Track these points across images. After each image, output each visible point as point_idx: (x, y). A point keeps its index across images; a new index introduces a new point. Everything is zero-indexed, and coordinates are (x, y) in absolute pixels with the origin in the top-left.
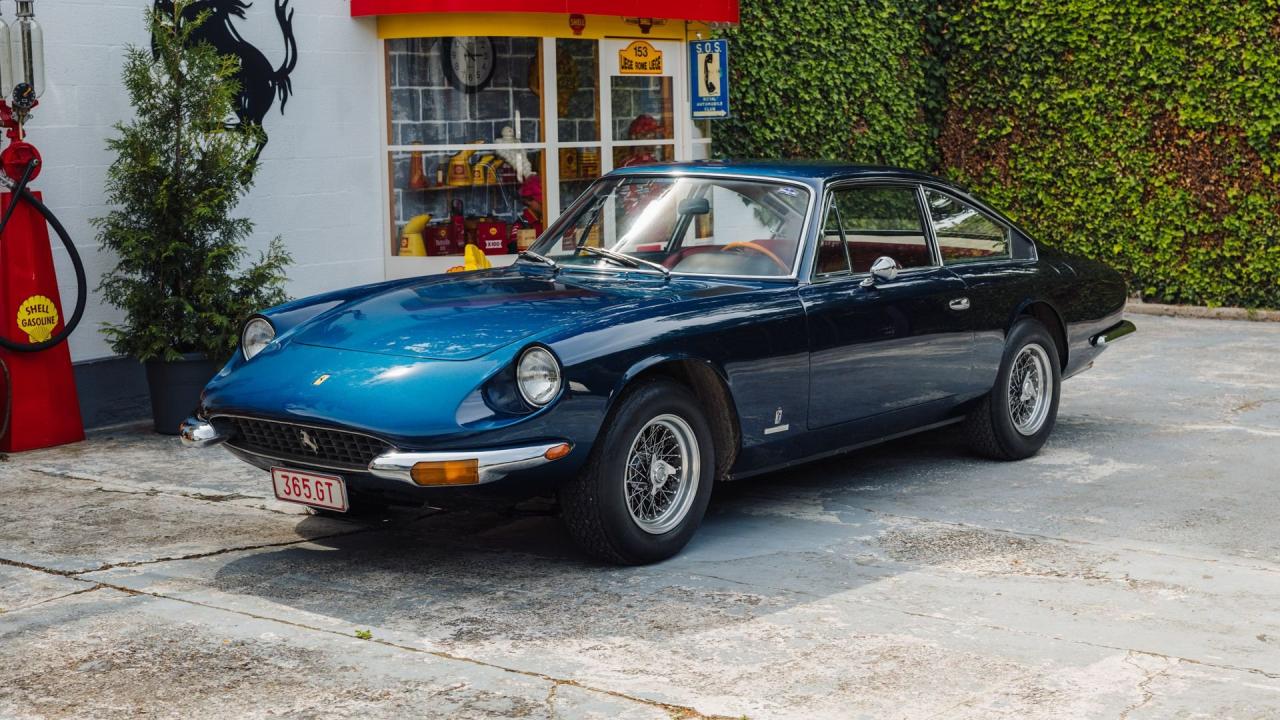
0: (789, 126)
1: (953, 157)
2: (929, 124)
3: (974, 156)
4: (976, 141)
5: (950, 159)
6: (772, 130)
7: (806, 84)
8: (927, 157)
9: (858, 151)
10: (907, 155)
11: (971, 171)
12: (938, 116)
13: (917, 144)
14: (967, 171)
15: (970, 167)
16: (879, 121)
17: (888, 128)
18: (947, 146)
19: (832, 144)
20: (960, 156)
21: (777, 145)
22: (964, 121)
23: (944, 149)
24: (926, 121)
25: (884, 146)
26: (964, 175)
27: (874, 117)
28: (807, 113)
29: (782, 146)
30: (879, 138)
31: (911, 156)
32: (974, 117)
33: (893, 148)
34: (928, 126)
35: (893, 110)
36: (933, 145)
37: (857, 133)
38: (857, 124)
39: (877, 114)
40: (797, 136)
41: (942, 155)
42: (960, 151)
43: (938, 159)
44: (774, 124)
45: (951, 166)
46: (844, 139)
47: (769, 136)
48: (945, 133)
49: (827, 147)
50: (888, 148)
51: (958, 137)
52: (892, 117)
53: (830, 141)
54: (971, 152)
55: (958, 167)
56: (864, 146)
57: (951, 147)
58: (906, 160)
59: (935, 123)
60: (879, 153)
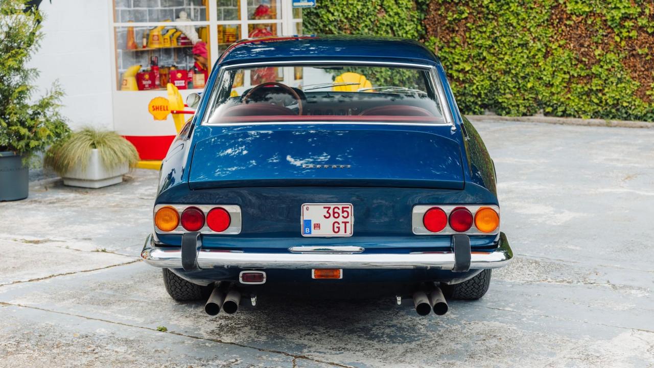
0: (342, 12)
1: (433, 31)
2: (419, 11)
3: (445, 30)
4: (446, 22)
5: (431, 33)
6: (333, 14)
8: (417, 31)
9: (380, 27)
10: (407, 30)
11: (444, 39)
12: (424, 7)
13: (412, 23)
14: (441, 39)
15: (443, 37)
16: (392, 9)
17: (397, 14)
18: (429, 24)
19: (366, 23)
20: (437, 30)
21: (335, 23)
22: (439, 9)
23: (428, 26)
24: (418, 9)
25: (395, 24)
26: (440, 41)
27: (389, 7)
28: (352, 4)
29: (338, 24)
30: (392, 20)
31: (410, 30)
32: (445, 8)
33: (400, 25)
34: (418, 13)
35: (399, 3)
36: (421, 24)
37: (379, 16)
38: (380, 11)
39: (391, 5)
40: (347, 18)
41: (426, 29)
42: (437, 27)
43: (424, 32)
44: (334, 11)
45: (431, 36)
46: (372, 20)
47: (332, 18)
48: (428, 17)
49: (363, 25)
50: (397, 25)
51: (436, 19)
52: (399, 7)
53: (365, 21)
54: (444, 28)
55: (436, 37)
56: (383, 24)
57: (432, 25)
58: (406, 33)
59: (422, 11)
60: (392, 29)
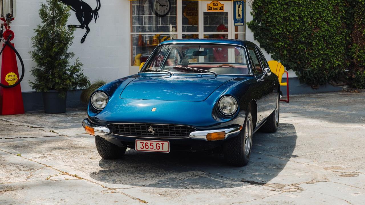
0: (286, 28)
1: (356, 40)
2: (348, 29)
3: (362, 40)
4: (362, 35)
5: (355, 41)
6: (278, 30)
7: (293, 15)
8: (346, 40)
9: (315, 37)
10: (336, 39)
11: (361, 45)
12: (351, 27)
13: (341, 35)
14: (359, 45)
15: (361, 44)
16: (324, 28)
17: (327, 30)
18: (353, 36)
19: (304, 35)
20: (358, 39)
21: (281, 35)
22: (359, 28)
23: (353, 38)
24: (346, 28)
25: (326, 36)
26: (359, 46)
27: (322, 26)
28: (293, 24)
29: (283, 35)
30: (324, 33)
31: (338, 40)
32: (362, 27)
33: (330, 37)
34: (347, 30)
35: (330, 24)
36: (349, 36)
37: (314, 31)
38: (315, 28)
39: (323, 25)
40: (289, 32)
41: (352, 40)
42: (358, 38)
43: (350, 41)
44: (279, 28)
45: (354, 43)
46: (309, 33)
47: (277, 32)
48: (353, 32)
49: (301, 36)
50: (328, 37)
51: (357, 33)
52: (330, 27)
53: (303, 34)
54: (361, 39)
55: (357, 44)
56: (317, 36)
57: (355, 37)
58: (336, 41)
59: (350, 29)
60: (324, 38)
